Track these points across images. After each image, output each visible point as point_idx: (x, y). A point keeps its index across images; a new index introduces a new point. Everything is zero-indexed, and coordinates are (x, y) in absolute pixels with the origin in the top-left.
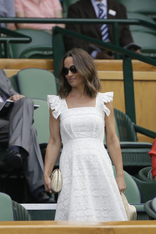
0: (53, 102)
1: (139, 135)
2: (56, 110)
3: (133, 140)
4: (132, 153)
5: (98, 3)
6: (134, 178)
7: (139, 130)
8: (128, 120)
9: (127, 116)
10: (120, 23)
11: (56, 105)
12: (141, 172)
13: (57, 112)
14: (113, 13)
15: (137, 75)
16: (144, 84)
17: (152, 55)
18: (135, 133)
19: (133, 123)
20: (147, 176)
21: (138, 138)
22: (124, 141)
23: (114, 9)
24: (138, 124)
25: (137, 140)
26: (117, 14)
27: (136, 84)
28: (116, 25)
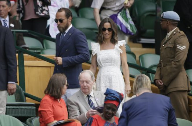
0: (93, 46)
1: (27, 98)
2: (94, 51)
3: (23, 101)
4: (23, 109)
5: (3, 19)
6: (24, 123)
7: (27, 95)
8: (20, 89)
9: (20, 87)
10: (17, 32)
11: (95, 48)
12: (28, 120)
13: (95, 52)
14: (12, 25)
15: (26, 63)
16: (30, 68)
17: (36, 51)
18: (24, 97)
19: (24, 91)
20: (31, 123)
21: (26, 100)
22: (18, 102)
23: (13, 23)
24: (27, 92)
25: (26, 101)
26: (14, 26)
27: (25, 68)
28: (15, 33)
